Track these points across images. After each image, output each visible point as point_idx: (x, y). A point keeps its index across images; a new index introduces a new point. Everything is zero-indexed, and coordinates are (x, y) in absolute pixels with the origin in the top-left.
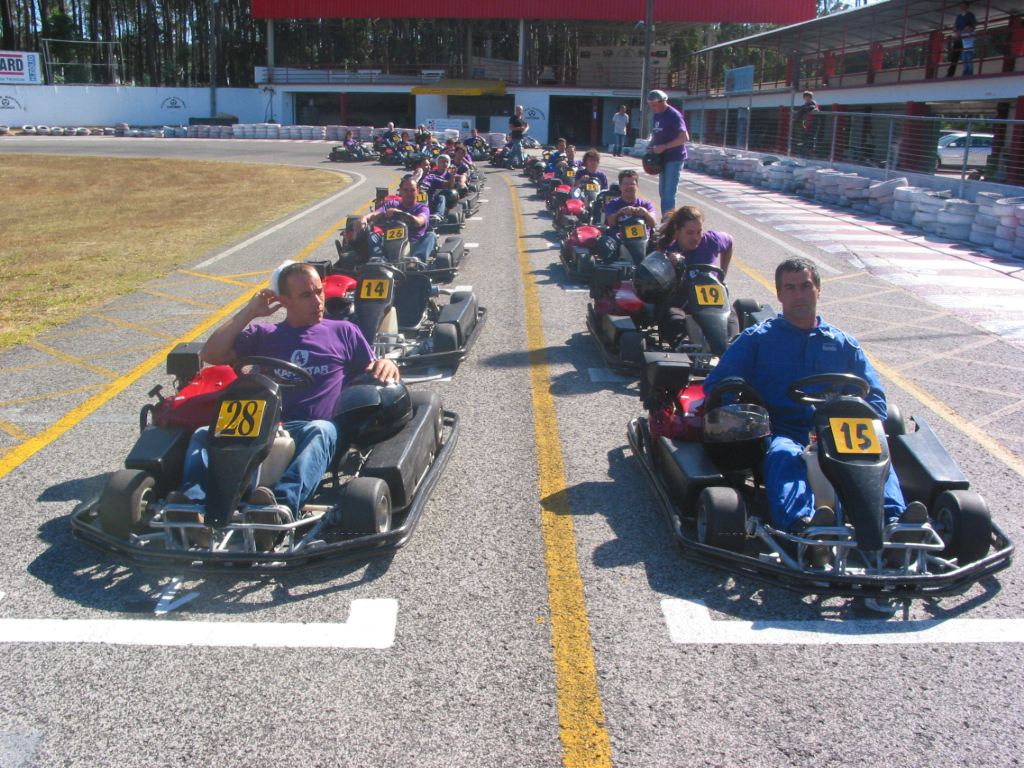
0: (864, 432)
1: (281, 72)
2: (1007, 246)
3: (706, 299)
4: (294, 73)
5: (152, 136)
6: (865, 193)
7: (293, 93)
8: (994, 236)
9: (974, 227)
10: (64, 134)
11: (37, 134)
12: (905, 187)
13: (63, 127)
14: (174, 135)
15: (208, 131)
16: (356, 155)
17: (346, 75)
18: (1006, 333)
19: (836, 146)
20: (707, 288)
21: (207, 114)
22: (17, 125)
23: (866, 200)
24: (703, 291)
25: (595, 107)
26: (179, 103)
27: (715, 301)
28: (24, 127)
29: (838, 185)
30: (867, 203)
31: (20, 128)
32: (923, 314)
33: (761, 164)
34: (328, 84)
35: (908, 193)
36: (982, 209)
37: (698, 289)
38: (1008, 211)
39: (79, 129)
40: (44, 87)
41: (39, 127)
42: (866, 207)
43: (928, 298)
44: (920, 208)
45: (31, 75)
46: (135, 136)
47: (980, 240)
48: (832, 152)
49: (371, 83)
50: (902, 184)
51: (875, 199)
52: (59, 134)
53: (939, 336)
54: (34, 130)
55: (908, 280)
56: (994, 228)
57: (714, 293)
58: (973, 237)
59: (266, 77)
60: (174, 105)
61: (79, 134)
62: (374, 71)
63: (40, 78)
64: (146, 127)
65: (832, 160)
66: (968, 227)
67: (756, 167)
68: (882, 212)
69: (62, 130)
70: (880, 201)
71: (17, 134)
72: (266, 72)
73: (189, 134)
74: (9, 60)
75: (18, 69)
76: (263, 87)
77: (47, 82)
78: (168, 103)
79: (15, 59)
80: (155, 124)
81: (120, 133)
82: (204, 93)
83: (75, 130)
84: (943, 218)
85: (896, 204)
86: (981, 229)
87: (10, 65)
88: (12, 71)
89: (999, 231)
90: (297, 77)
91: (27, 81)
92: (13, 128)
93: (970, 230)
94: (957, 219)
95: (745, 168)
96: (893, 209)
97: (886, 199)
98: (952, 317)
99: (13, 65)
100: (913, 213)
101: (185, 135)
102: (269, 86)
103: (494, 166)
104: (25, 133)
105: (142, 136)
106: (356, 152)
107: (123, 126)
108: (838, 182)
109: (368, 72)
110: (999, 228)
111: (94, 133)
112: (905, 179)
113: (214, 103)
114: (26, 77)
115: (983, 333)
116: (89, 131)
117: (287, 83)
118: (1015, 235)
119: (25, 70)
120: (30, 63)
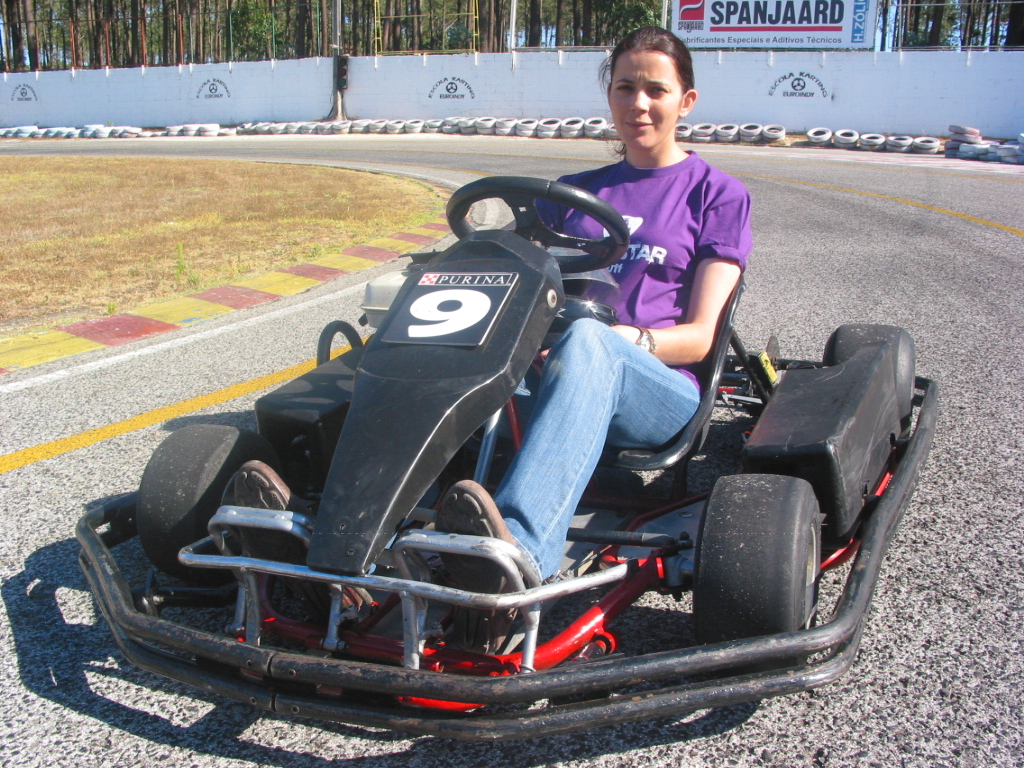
10: (884, 148)
11: (832, 145)
13: (887, 136)
22: (800, 129)
28: (810, 133)
31: (803, 133)
39: (918, 140)
41: (838, 134)
45: (856, 31)
52: (871, 147)
54: (826, 137)
61: (914, 150)
69: (881, 140)
71: (794, 145)
75: (833, 21)
83: (909, 141)
87: (818, 12)
88: (820, 24)
91: (846, 42)
92: (791, 133)
99: (824, 13)
104: (808, 144)
114: (845, 36)
116: (937, 145)
119: (847, 23)
120: (857, 7)
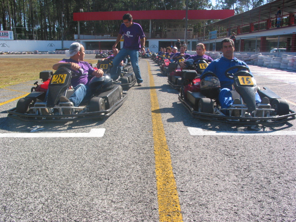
0: (248, 80)
1: (82, 36)
2: (291, 68)
3: (203, 67)
4: (85, 36)
5: (45, 54)
6: (250, 58)
7: (85, 42)
8: (287, 66)
9: (281, 64)
10: (20, 54)
11: (12, 54)
12: (261, 55)
14: (51, 53)
15: (61, 52)
16: (103, 56)
17: (100, 36)
18: (292, 83)
19: (241, 47)
20: (203, 64)
21: (61, 48)
23: (250, 60)
24: (202, 65)
25: (172, 44)
26: (53, 45)
27: (205, 68)
28: (8, 52)
29: (241, 57)
30: (250, 61)
31: (7, 52)
32: (267, 80)
33: (219, 54)
34: (95, 39)
35: (262, 57)
36: (283, 59)
37: (200, 65)
38: (291, 58)
40: (14, 41)
41: (13, 52)
42: (250, 62)
43: (268, 78)
44: (265, 60)
45: (11, 37)
46: (40, 54)
47: (283, 68)
48: (240, 49)
49: (108, 39)
50: (260, 55)
51: (252, 60)
52: (19, 54)
53: (272, 84)
54: (11, 53)
55: (262, 74)
56: (287, 64)
57: (205, 66)
58: (281, 67)
59: (78, 37)
60: (51, 46)
61: (24, 54)
62: (108, 35)
63: (13, 39)
64: (43, 52)
65: (240, 51)
66: (280, 64)
67: (218, 55)
68: (254, 63)
69: (19, 53)
70: (254, 60)
71: (6, 54)
72: (77, 36)
73: (55, 53)
74: (4, 33)
75: (7, 36)
76: (77, 40)
77: (15, 39)
78: (50, 45)
79: (6, 33)
80: (46, 51)
81: (36, 53)
82: (60, 42)
83: (23, 53)
84: (272, 62)
85: (258, 60)
86: (283, 64)
88: (5, 36)
89: (289, 64)
90: (86, 37)
91: (9, 39)
92: (5, 52)
93: (280, 65)
94: (276, 62)
95: (215, 56)
96: (258, 62)
97: (255, 59)
98: (275, 81)
99: (5, 34)
100: (263, 62)
101: (54, 53)
102: (78, 40)
103: (143, 58)
104: (9, 54)
105: (42, 54)
106: (103, 55)
107: (37, 51)
108: (241, 56)
109: (107, 35)
110: (288, 64)
111: (29, 53)
112: (261, 54)
113: (62, 45)
114: (9, 38)
115: (284, 83)
116: (27, 53)
117: (84, 39)
118: (293, 65)
119: (9, 36)
120: (10, 34)
